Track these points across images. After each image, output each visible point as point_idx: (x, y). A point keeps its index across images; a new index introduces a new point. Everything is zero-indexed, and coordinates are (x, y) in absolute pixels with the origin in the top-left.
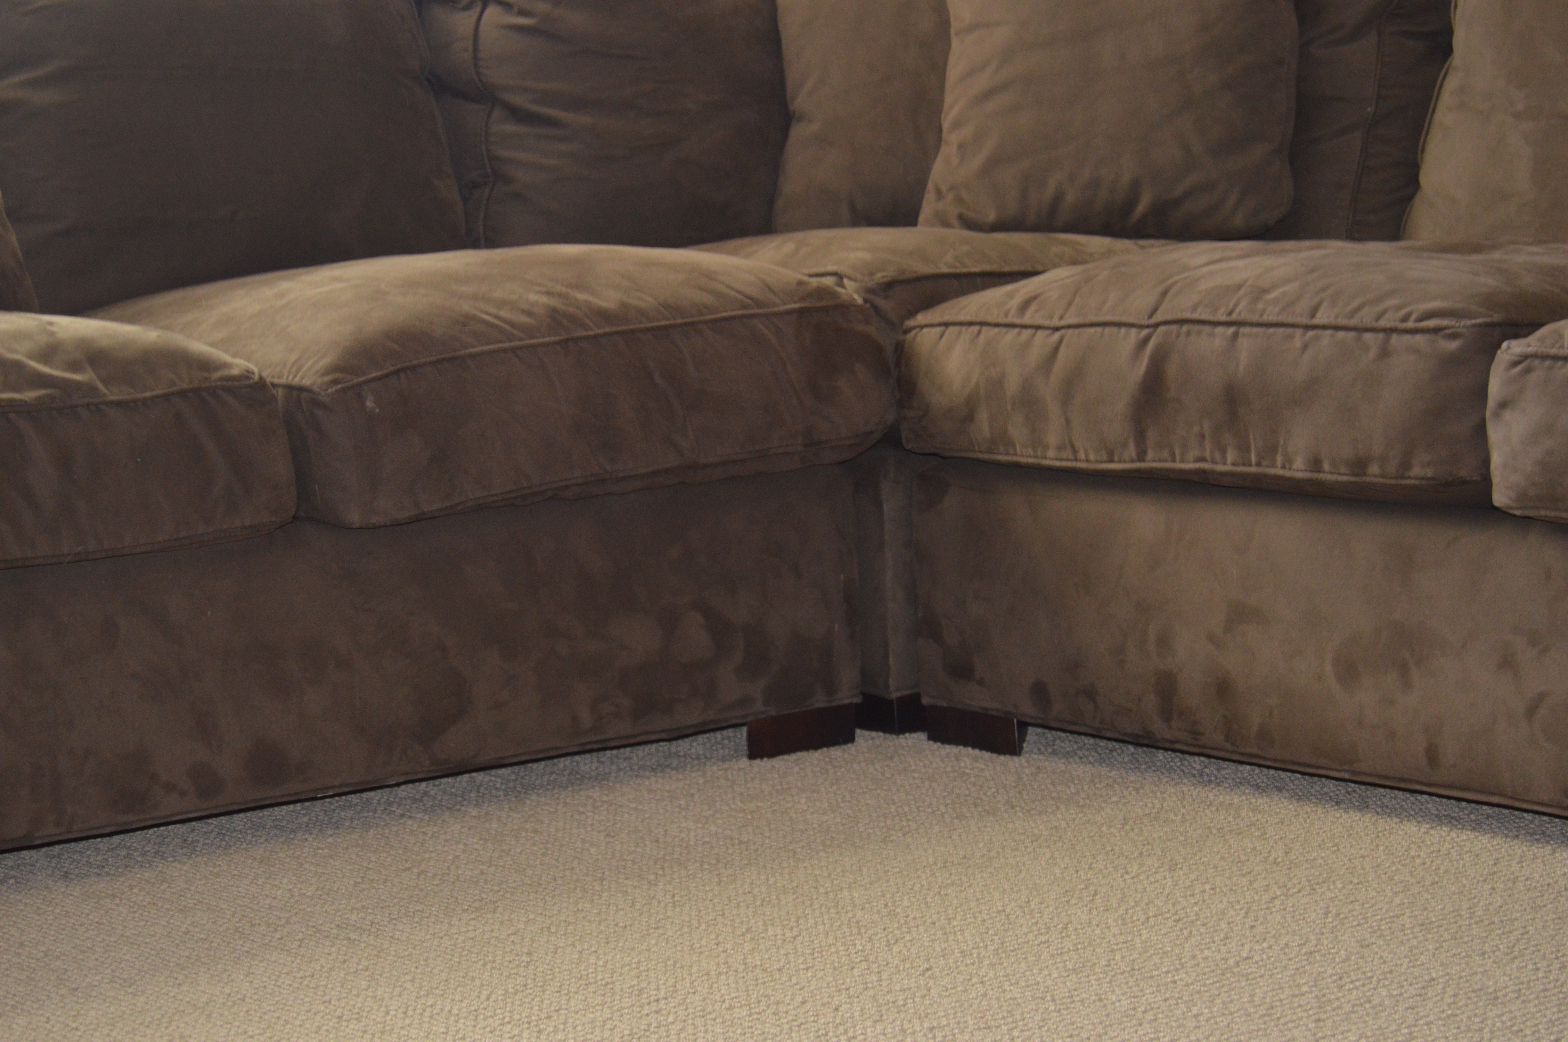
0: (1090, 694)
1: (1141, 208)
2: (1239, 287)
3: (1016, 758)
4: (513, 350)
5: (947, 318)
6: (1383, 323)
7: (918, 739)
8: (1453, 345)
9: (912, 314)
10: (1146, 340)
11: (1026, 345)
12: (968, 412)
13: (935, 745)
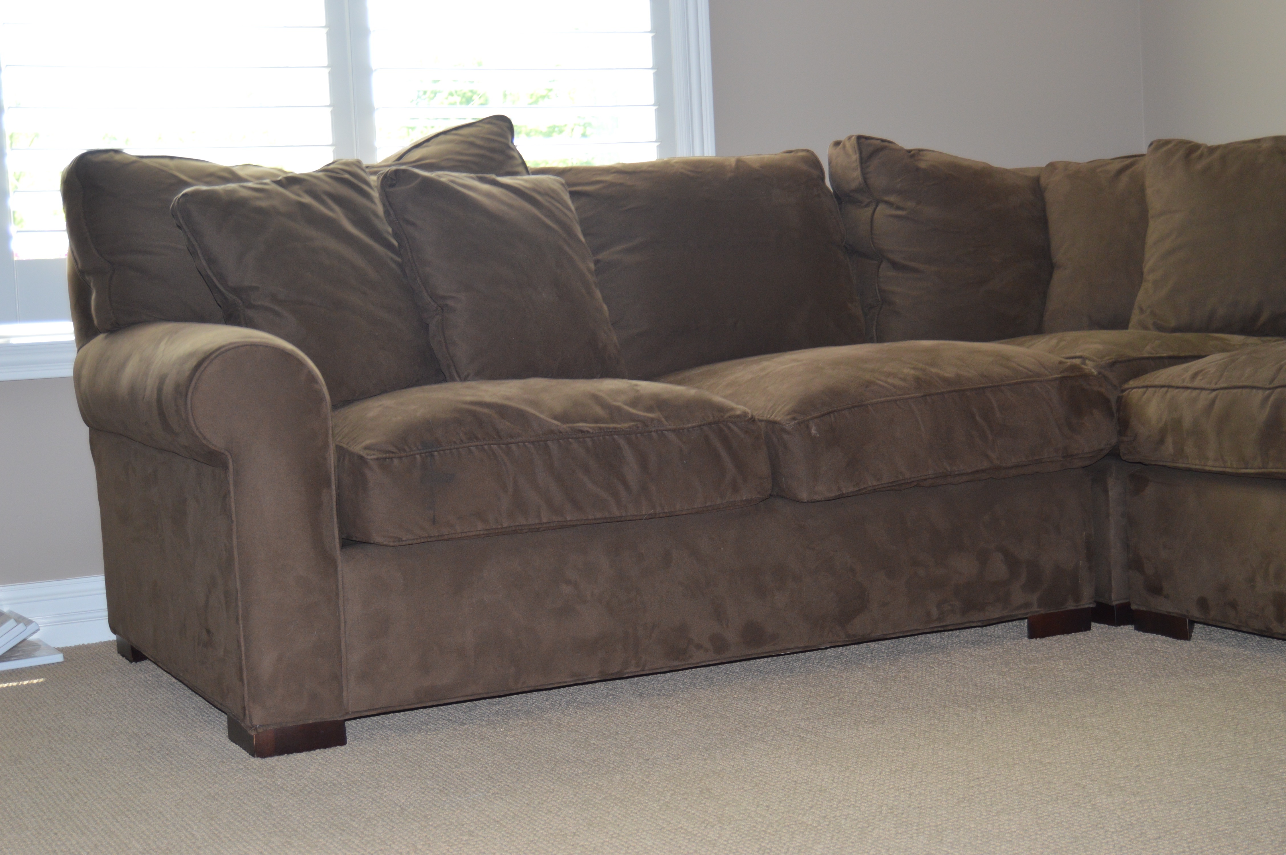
0: (1233, 605)
1: (1263, 318)
3: (1187, 642)
4: (895, 401)
5: (1147, 383)
7: (1129, 629)
9: (1127, 381)
10: (1269, 397)
11: (1195, 399)
12: (1161, 437)
13: (1139, 633)
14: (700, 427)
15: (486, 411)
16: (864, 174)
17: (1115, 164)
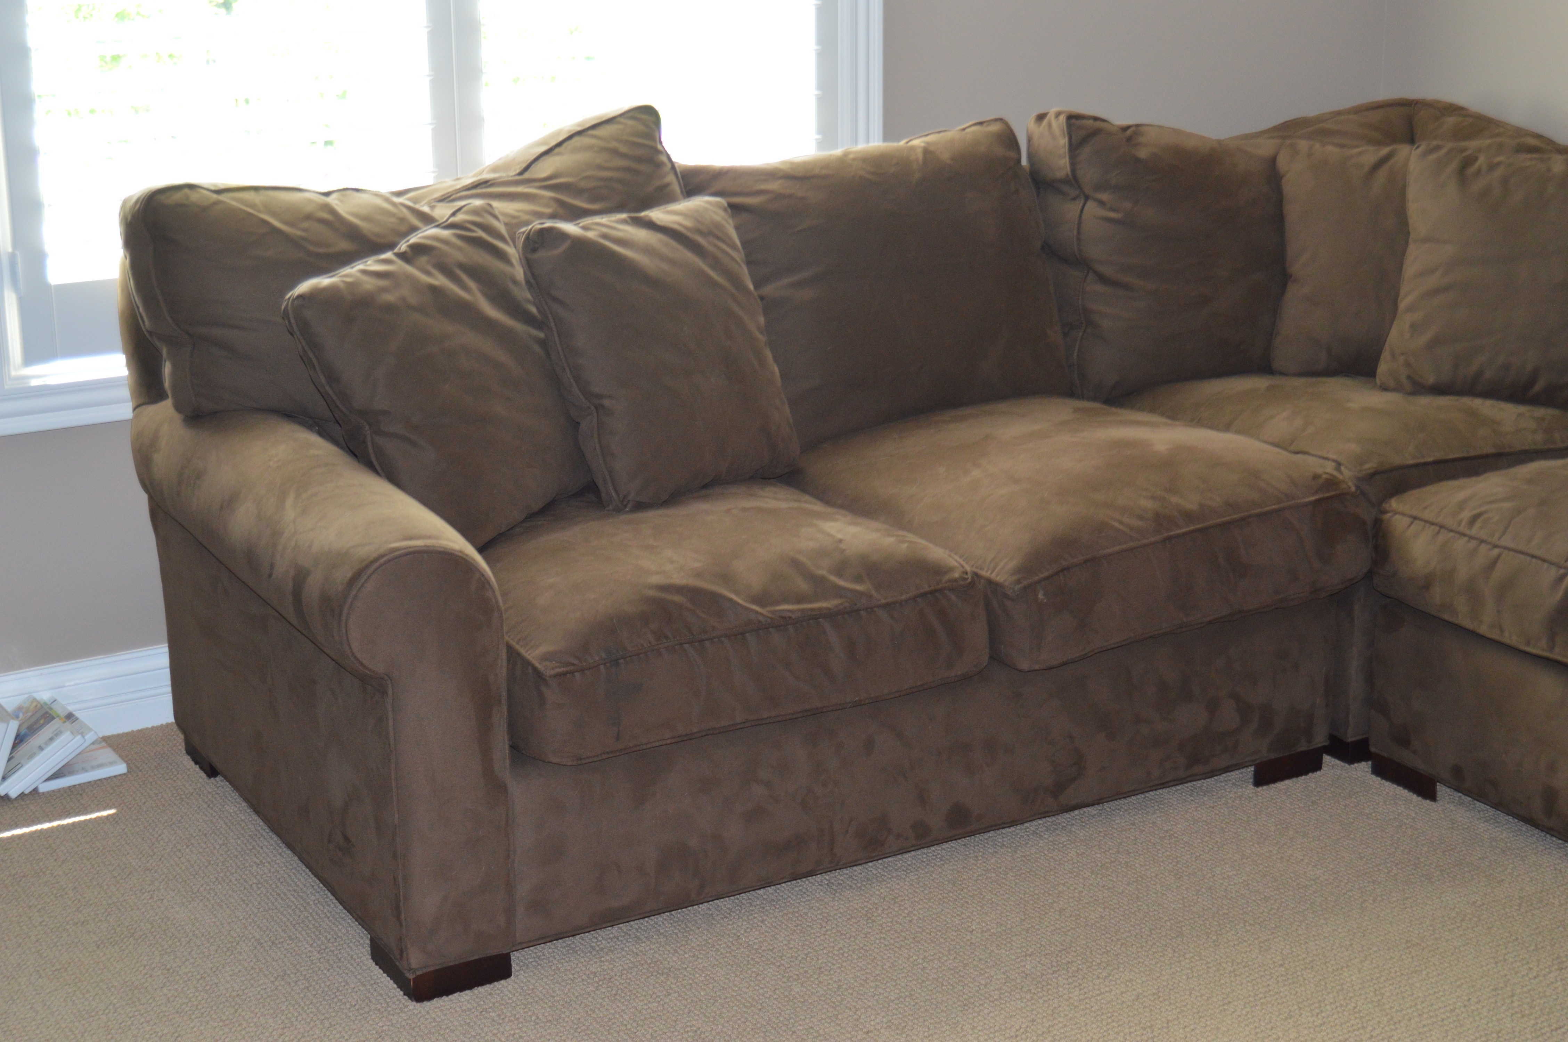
3: (1434, 806)
4: (1132, 549)
5: (1410, 509)
7: (1364, 771)
9: (1386, 499)
11: (1473, 553)
12: (1427, 584)
13: (1377, 780)
14: (914, 599)
16: (1072, 163)
17: (1370, 155)
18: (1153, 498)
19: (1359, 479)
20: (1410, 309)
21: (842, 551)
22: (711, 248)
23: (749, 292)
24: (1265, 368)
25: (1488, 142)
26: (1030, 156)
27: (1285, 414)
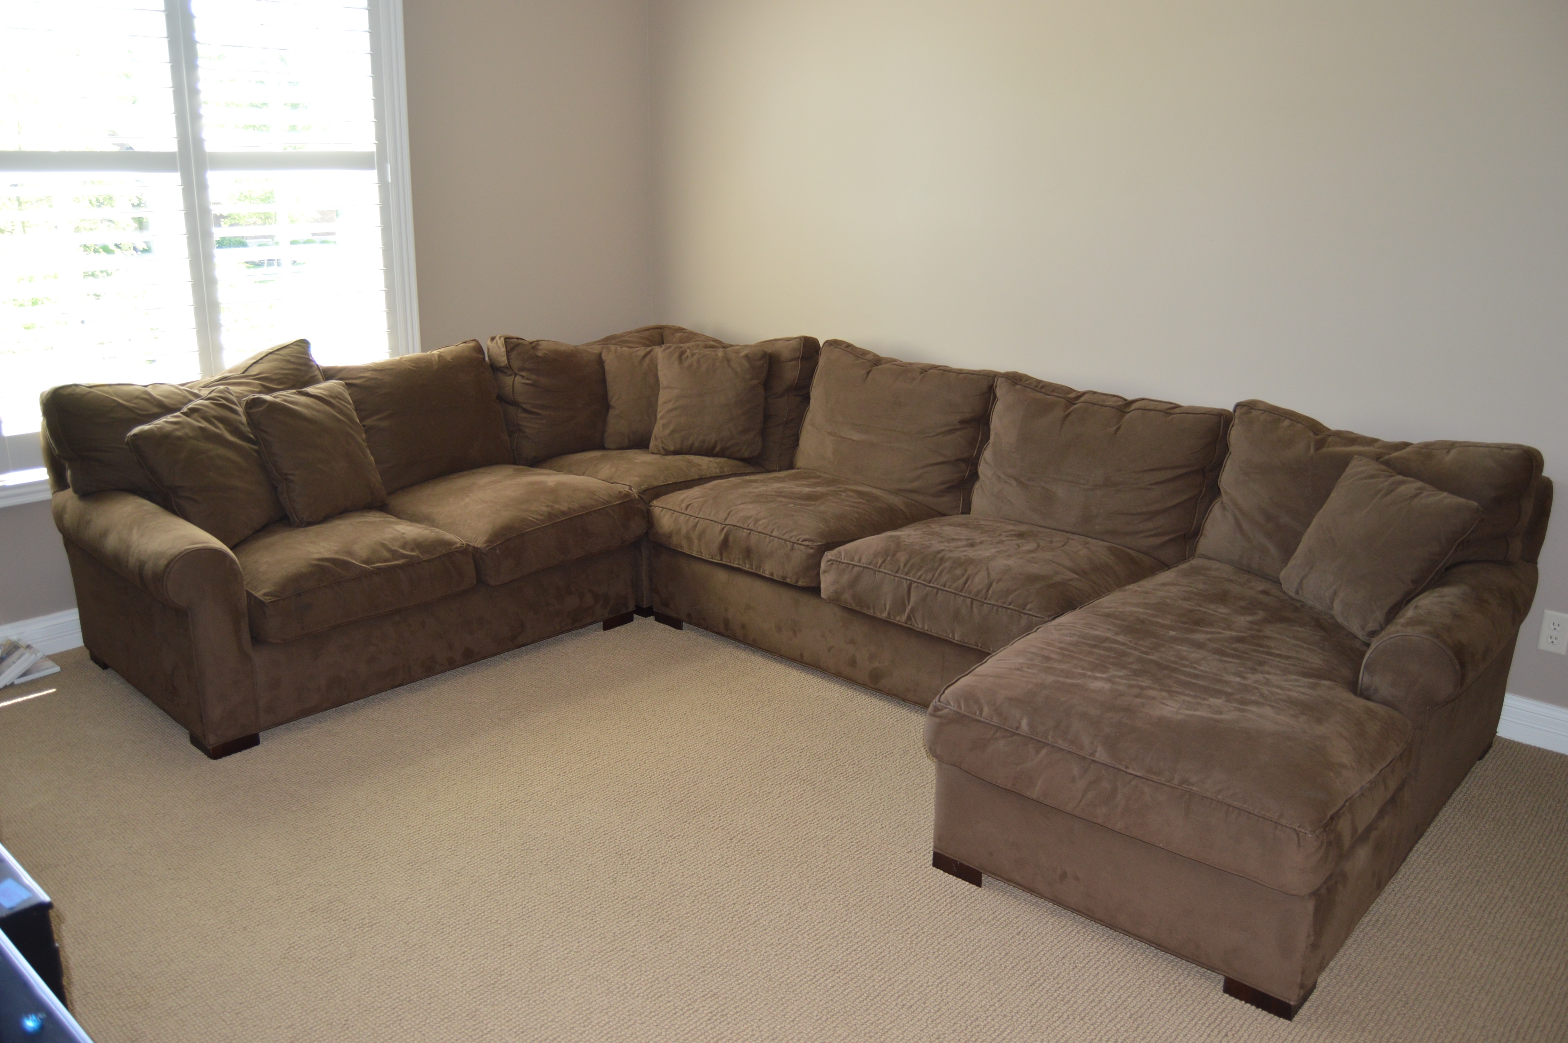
1: (717, 449)
2: (751, 517)
3: (682, 632)
4: (538, 529)
5: (663, 503)
6: (792, 540)
7: (652, 620)
8: (812, 551)
9: (651, 499)
10: (724, 528)
11: (688, 521)
12: (670, 536)
13: (657, 623)
14: (440, 557)
15: (327, 564)
16: (508, 359)
17: (642, 351)
18: (547, 506)
19: (639, 493)
20: (662, 418)
21: (405, 538)
22: (337, 404)
23: (356, 423)
24: (602, 447)
25: (692, 344)
26: (489, 356)
27: (608, 466)
